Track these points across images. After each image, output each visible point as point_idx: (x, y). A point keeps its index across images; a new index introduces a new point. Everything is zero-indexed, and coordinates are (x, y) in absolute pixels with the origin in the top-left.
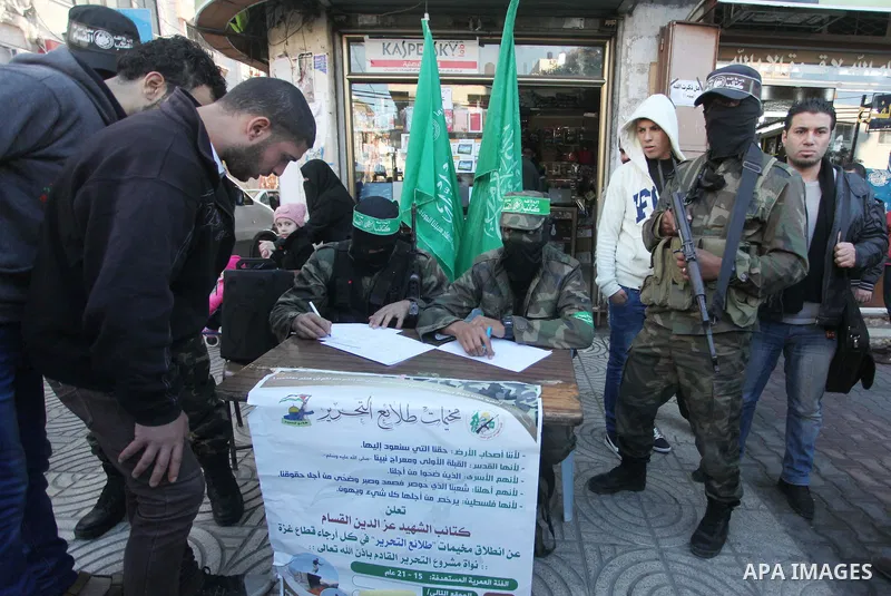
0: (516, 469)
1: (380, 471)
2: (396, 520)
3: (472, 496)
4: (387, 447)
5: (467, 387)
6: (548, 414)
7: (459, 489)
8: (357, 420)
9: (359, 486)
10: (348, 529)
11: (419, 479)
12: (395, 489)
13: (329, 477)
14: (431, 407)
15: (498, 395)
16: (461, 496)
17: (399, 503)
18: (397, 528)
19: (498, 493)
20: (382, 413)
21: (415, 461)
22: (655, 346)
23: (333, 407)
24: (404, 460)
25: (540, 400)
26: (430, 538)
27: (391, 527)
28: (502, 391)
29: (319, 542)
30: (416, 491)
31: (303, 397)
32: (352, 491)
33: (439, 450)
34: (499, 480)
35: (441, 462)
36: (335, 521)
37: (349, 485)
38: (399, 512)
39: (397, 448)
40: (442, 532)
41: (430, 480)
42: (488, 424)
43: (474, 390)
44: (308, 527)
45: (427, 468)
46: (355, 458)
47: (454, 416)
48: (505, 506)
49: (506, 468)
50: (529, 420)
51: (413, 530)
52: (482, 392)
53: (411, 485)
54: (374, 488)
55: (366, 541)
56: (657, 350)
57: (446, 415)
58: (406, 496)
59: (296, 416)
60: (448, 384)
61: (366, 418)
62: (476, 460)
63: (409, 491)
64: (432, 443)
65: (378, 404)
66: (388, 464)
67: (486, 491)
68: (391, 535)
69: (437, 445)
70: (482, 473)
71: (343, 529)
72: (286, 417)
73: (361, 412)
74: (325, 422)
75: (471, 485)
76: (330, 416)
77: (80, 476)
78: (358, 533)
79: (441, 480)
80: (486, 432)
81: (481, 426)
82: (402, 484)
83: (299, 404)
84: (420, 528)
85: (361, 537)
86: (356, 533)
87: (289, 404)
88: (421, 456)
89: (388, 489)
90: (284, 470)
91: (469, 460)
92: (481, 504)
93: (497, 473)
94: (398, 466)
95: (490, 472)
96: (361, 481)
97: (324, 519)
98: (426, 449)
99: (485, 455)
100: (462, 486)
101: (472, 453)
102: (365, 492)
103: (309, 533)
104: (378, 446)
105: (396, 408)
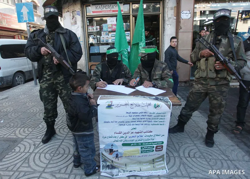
0: (165, 116)
1: (130, 119)
2: (134, 131)
3: (153, 123)
4: (132, 113)
5: (150, 98)
6: (173, 103)
7: (150, 122)
8: (125, 106)
9: (125, 123)
10: (121, 135)
11: (140, 120)
12: (133, 123)
13: (117, 122)
14: (144, 103)
15: (158, 99)
16: (150, 123)
17: (135, 126)
18: (134, 133)
19: (160, 122)
20: (131, 104)
21: (139, 116)
22: (202, 90)
23: (119, 104)
24: (136, 116)
25: (169, 100)
26: (142, 134)
27: (132, 133)
28: (159, 99)
29: (113, 139)
30: (139, 123)
31: (111, 102)
32: (122, 125)
33: (146, 113)
34: (160, 119)
35: (146, 116)
36: (118, 133)
37: (122, 124)
38: (135, 129)
39: (135, 113)
40: (145, 132)
41: (143, 120)
42: (158, 106)
43: (152, 99)
44: (111, 136)
45: (142, 117)
46: (124, 116)
47: (150, 105)
48: (161, 125)
49: (162, 116)
50: (168, 105)
51: (138, 133)
52: (154, 99)
53: (138, 122)
54: (128, 124)
55: (126, 137)
56: (203, 91)
57: (148, 104)
58: (137, 125)
59: (109, 106)
60: (144, 97)
61: (127, 106)
62: (155, 115)
63: (137, 123)
64: (144, 111)
65: (130, 102)
66: (132, 117)
67: (157, 122)
68: (132, 135)
69: (145, 112)
70: (156, 118)
71: (120, 135)
72: (107, 107)
73: (126, 105)
74: (117, 108)
75: (153, 120)
76: (118, 106)
77: (33, 129)
78: (124, 136)
79: (145, 120)
80: (158, 108)
81: (156, 107)
82: (135, 122)
83: (110, 103)
84: (140, 132)
85: (125, 137)
86: (123, 136)
87: (108, 103)
88: (141, 114)
89: (132, 123)
90: (105, 121)
91: (153, 115)
92: (155, 125)
93: (160, 117)
94: (135, 117)
95: (158, 117)
96: (125, 122)
97: (115, 133)
98: (142, 113)
99: (157, 113)
100: (151, 121)
101: (154, 113)
102: (126, 125)
103: (111, 137)
104: (130, 113)
105: (135, 103)
